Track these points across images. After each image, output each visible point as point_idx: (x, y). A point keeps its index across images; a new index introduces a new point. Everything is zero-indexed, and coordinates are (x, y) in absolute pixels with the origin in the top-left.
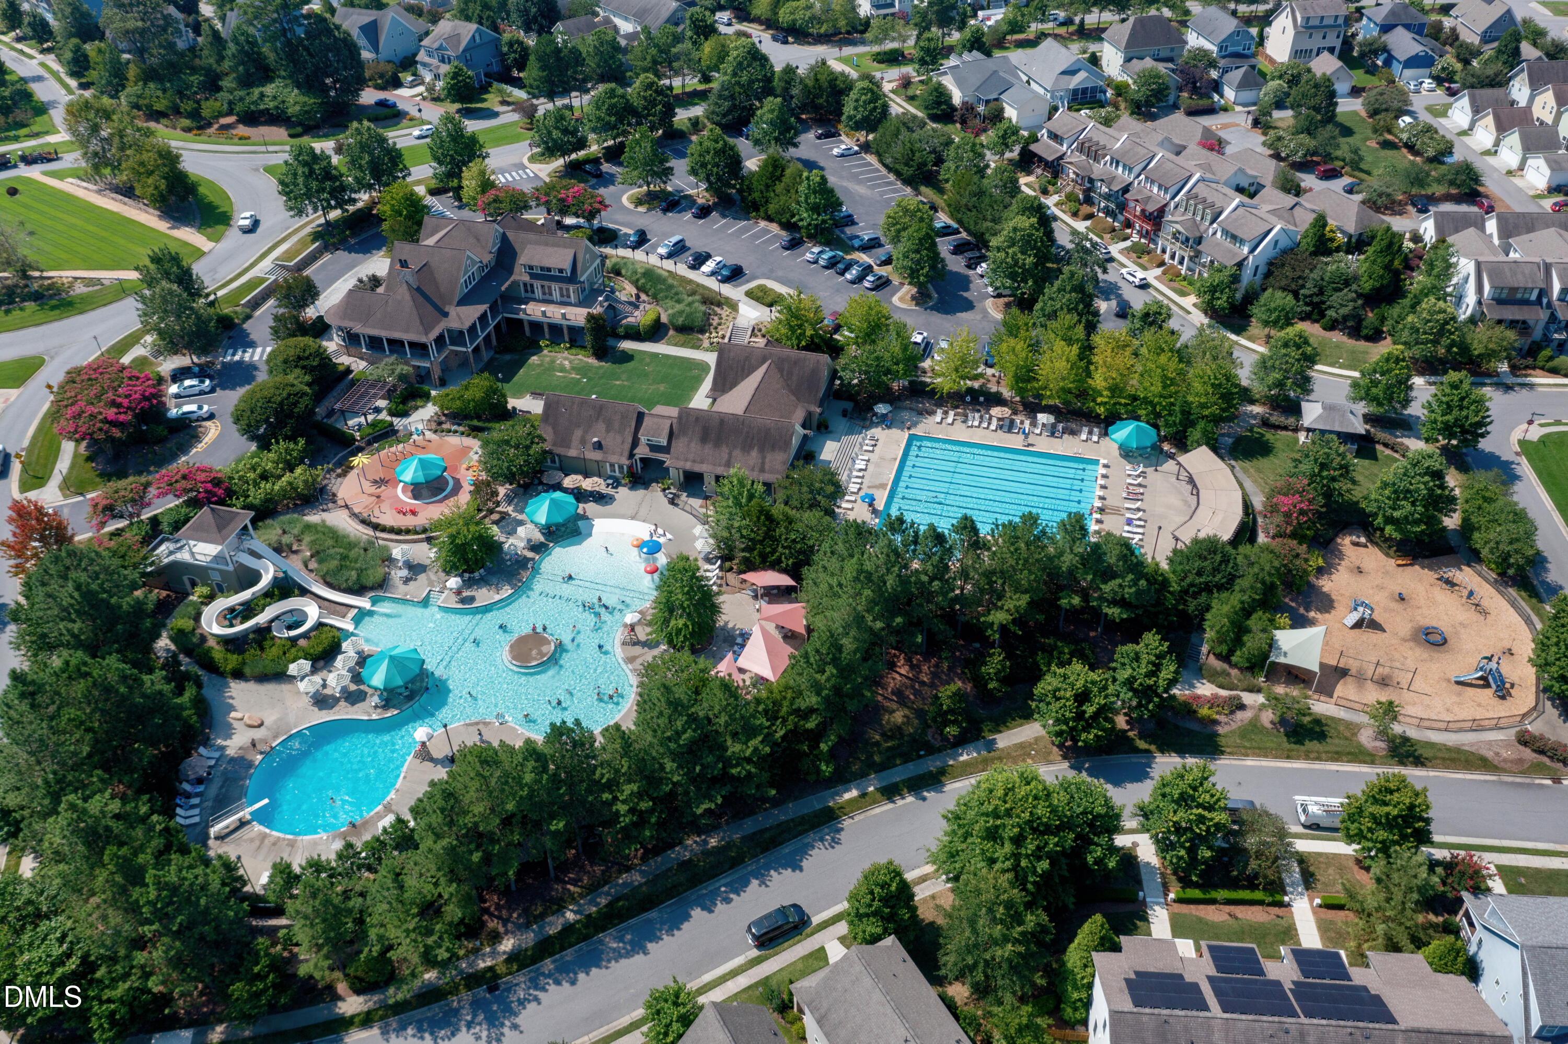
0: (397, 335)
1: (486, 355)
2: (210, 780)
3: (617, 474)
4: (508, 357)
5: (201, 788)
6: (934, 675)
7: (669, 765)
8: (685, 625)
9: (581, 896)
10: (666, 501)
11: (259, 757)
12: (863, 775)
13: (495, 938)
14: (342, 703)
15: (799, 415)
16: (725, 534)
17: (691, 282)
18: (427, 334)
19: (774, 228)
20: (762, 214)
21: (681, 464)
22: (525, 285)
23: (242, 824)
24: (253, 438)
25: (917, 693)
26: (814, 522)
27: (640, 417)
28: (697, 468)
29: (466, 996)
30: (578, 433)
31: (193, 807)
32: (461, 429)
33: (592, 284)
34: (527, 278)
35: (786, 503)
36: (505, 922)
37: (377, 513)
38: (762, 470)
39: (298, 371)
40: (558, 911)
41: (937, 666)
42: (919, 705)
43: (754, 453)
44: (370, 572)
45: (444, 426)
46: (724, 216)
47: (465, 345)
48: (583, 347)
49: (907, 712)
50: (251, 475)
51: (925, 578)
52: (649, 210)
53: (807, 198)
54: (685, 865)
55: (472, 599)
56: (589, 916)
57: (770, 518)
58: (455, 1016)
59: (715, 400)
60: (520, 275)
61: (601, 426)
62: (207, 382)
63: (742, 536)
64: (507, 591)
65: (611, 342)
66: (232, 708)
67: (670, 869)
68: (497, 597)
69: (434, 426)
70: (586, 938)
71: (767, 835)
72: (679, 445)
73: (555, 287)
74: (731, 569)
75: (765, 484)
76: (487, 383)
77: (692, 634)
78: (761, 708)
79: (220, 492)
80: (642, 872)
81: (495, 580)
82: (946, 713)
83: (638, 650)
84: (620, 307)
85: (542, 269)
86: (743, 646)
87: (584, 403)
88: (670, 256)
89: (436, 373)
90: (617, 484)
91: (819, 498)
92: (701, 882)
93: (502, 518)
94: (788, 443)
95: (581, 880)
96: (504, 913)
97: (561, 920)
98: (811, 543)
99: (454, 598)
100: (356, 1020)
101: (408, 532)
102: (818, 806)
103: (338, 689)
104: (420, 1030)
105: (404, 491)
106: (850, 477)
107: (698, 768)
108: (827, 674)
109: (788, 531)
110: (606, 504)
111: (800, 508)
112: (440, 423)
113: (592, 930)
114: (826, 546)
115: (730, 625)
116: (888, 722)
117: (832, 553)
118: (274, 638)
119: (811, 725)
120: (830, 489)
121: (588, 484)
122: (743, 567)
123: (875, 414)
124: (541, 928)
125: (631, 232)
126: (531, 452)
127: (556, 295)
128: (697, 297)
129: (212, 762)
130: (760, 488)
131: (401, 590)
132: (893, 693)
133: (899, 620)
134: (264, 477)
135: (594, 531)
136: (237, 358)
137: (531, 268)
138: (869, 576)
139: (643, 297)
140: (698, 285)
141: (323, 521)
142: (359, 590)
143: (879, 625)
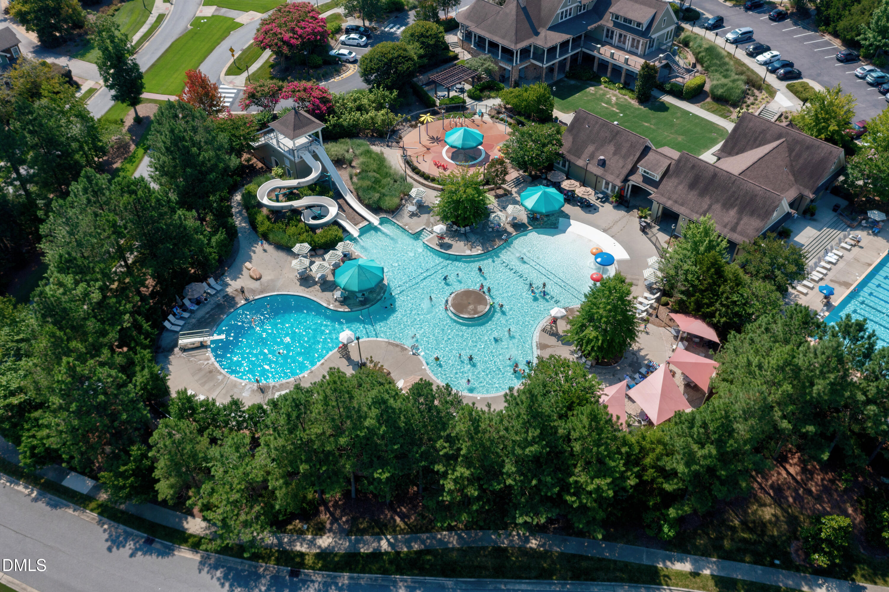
0: (496, 39)
1: (556, 76)
2: (205, 304)
3: (609, 192)
4: (572, 82)
5: (194, 307)
6: (826, 490)
7: (509, 467)
8: (597, 338)
9: (402, 532)
10: (638, 227)
11: (243, 302)
12: (705, 553)
13: (320, 530)
14: (317, 287)
15: (792, 194)
16: (672, 272)
17: (744, 65)
18: (516, 43)
19: (837, 43)
20: (830, 29)
21: (662, 200)
22: (608, 30)
23: (202, 346)
24: (368, 81)
25: (798, 498)
26: (762, 293)
27: (646, 150)
28: (676, 209)
29: (272, 566)
30: (591, 148)
31: (182, 318)
32: (510, 120)
33: (660, 44)
34: (610, 25)
35: (743, 266)
36: (335, 520)
37: (420, 159)
38: (734, 229)
39: (417, 44)
40: (378, 534)
41: (832, 481)
42: (794, 511)
43: (733, 213)
44: (387, 198)
45: (501, 116)
46: (796, 24)
47: (542, 62)
48: (632, 91)
49: (779, 512)
50: (350, 105)
51: (861, 397)
52: (735, 6)
53: (879, 19)
54: (500, 552)
55: (449, 246)
56: (398, 553)
57: (719, 273)
58: (255, 581)
59: (719, 159)
60: (607, 22)
61: (611, 148)
62: (364, 38)
63: (686, 280)
64: (478, 250)
65: (655, 92)
66: (250, 259)
67: (484, 548)
68: (468, 252)
69: (494, 113)
70: (385, 572)
71: (584, 564)
72: (669, 184)
73: (630, 36)
74: (666, 304)
75: (729, 242)
76: (542, 90)
77: (600, 348)
78: (624, 450)
79: (324, 108)
80: (460, 537)
81: (473, 239)
82: (822, 541)
83: (552, 341)
84: (675, 67)
85: (626, 20)
86: (644, 377)
87: (605, 125)
88: (736, 42)
89: (514, 76)
90: (605, 199)
91: (777, 272)
92: (504, 577)
93: (505, 195)
94: (768, 214)
95: (409, 518)
96: (338, 512)
97: (375, 545)
98: (751, 311)
99: (437, 241)
100: (191, 540)
101: (433, 180)
102: (645, 561)
103: (319, 275)
104: (226, 577)
105: (447, 151)
106: (816, 265)
107: (534, 482)
108: (705, 451)
109: (733, 291)
110: (590, 212)
111: (755, 275)
112: (499, 113)
113: (393, 568)
114: (763, 320)
115: (642, 353)
116: (755, 513)
117: (767, 330)
118: (300, 220)
119: (668, 487)
120: (793, 268)
121: (581, 191)
122: (676, 307)
123: (867, 219)
124: (357, 541)
125: (710, 16)
126: (545, 150)
127: (628, 45)
128: (743, 77)
129: (213, 292)
130: (724, 244)
131: (405, 219)
132: (772, 487)
133: (811, 428)
134: (359, 108)
135: (569, 229)
136: (392, 30)
137: (617, 17)
138: (797, 370)
139: (699, 67)
140: (749, 69)
141: (382, 153)
142: (375, 209)
143: (785, 424)
